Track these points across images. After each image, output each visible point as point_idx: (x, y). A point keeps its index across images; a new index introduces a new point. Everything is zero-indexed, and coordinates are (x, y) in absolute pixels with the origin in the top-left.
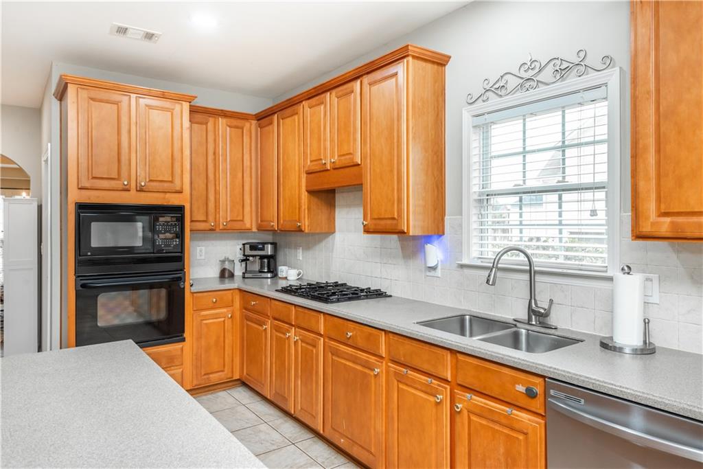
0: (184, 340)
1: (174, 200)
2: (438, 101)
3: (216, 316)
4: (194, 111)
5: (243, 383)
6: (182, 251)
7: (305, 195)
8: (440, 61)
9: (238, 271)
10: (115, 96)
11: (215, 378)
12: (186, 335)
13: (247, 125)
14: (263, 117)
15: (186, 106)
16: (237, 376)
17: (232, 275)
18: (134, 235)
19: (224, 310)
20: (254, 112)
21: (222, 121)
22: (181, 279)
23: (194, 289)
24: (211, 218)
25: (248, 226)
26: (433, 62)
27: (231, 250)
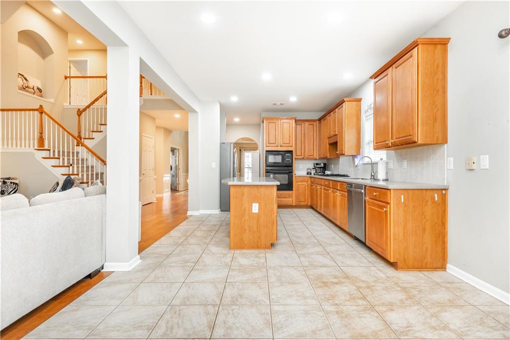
0: (293, 190)
1: (290, 149)
2: (358, 113)
3: (303, 185)
4: (296, 121)
5: (312, 208)
6: (292, 164)
7: (328, 145)
8: (359, 100)
9: (313, 172)
10: (274, 121)
11: (302, 203)
12: (294, 189)
13: (315, 123)
14: (320, 120)
15: (294, 120)
16: (309, 205)
17: (311, 174)
18: (279, 159)
19: (305, 183)
20: (317, 118)
21: (307, 123)
22: (292, 172)
23: (296, 175)
24: (303, 154)
25: (315, 157)
26: (356, 101)
27: (310, 165)
